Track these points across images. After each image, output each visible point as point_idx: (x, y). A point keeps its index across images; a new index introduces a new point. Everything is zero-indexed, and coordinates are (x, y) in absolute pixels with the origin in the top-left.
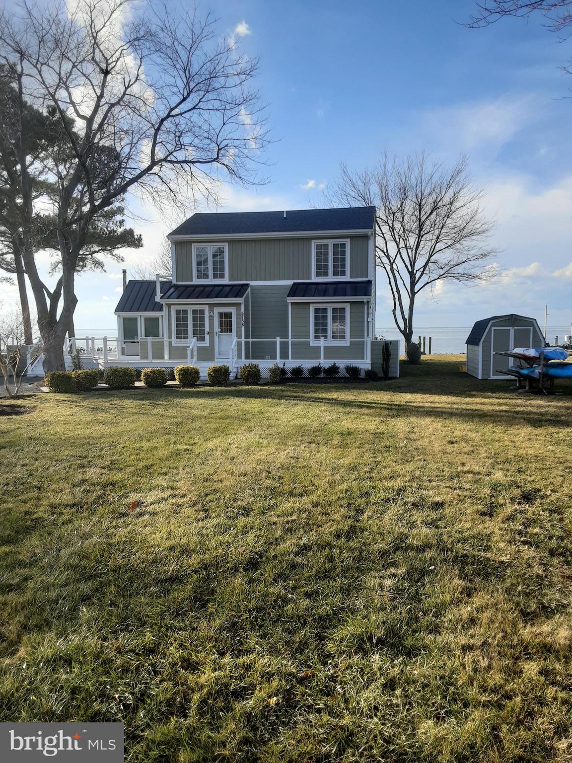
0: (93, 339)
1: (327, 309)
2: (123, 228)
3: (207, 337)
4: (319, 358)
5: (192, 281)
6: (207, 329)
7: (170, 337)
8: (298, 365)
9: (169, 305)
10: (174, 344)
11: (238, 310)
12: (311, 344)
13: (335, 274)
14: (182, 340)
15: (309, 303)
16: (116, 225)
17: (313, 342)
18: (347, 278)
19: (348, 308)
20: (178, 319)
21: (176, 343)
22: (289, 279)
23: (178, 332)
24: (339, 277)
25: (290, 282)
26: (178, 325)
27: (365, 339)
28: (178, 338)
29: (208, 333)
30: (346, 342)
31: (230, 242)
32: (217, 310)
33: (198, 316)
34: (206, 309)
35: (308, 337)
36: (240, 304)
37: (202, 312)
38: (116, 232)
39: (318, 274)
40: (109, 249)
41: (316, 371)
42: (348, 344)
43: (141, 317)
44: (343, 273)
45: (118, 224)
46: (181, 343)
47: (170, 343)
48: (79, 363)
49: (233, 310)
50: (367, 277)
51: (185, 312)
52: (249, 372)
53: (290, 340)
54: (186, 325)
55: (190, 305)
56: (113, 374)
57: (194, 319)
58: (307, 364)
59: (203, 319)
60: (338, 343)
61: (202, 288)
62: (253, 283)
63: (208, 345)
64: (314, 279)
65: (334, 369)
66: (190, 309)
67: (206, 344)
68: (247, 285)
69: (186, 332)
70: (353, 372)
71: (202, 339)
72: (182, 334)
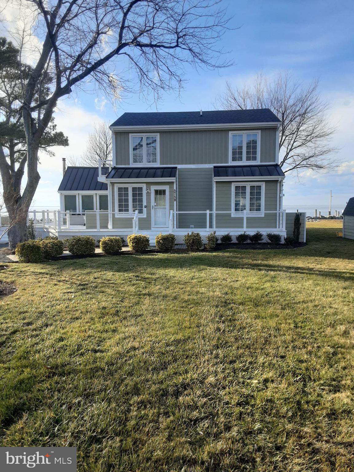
0: (48, 212)
1: (246, 186)
2: (55, 131)
3: (145, 210)
4: (243, 227)
5: (129, 165)
6: (145, 203)
7: (113, 210)
8: (226, 233)
9: (113, 184)
10: (116, 216)
11: (171, 188)
12: (232, 216)
13: (248, 159)
14: (124, 212)
15: (231, 182)
16: (50, 128)
17: (234, 214)
18: (257, 162)
19: (263, 185)
20: (120, 195)
21: (118, 215)
22: (210, 163)
23: (120, 206)
24: (251, 161)
25: (212, 166)
26: (120, 200)
27: (278, 212)
28: (120, 211)
29: (146, 207)
30: (262, 214)
31: (161, 132)
32: (153, 188)
33: (137, 192)
34: (144, 186)
35: (230, 210)
36: (173, 183)
37: (140, 189)
38: (50, 133)
39: (234, 159)
40: (44, 146)
41: (242, 238)
42: (263, 216)
43: (79, 194)
44: (255, 159)
45: (52, 127)
46: (123, 215)
47: (114, 215)
48: (33, 231)
49: (167, 188)
50: (275, 162)
51: (126, 189)
52: (193, 239)
53: (214, 212)
54: (127, 200)
55: (131, 184)
56: (76, 243)
57: (134, 195)
58: (234, 232)
59: (141, 195)
60: (255, 214)
61: (139, 170)
62: (179, 166)
63: (145, 216)
64: (231, 163)
65: (258, 237)
66: (130, 187)
67: (144, 215)
68: (176, 168)
69: (127, 206)
70: (275, 239)
71: (141, 212)
72: (123, 207)
